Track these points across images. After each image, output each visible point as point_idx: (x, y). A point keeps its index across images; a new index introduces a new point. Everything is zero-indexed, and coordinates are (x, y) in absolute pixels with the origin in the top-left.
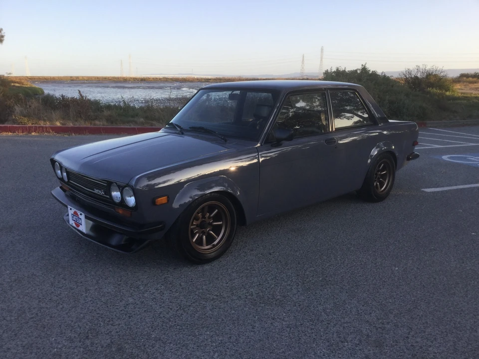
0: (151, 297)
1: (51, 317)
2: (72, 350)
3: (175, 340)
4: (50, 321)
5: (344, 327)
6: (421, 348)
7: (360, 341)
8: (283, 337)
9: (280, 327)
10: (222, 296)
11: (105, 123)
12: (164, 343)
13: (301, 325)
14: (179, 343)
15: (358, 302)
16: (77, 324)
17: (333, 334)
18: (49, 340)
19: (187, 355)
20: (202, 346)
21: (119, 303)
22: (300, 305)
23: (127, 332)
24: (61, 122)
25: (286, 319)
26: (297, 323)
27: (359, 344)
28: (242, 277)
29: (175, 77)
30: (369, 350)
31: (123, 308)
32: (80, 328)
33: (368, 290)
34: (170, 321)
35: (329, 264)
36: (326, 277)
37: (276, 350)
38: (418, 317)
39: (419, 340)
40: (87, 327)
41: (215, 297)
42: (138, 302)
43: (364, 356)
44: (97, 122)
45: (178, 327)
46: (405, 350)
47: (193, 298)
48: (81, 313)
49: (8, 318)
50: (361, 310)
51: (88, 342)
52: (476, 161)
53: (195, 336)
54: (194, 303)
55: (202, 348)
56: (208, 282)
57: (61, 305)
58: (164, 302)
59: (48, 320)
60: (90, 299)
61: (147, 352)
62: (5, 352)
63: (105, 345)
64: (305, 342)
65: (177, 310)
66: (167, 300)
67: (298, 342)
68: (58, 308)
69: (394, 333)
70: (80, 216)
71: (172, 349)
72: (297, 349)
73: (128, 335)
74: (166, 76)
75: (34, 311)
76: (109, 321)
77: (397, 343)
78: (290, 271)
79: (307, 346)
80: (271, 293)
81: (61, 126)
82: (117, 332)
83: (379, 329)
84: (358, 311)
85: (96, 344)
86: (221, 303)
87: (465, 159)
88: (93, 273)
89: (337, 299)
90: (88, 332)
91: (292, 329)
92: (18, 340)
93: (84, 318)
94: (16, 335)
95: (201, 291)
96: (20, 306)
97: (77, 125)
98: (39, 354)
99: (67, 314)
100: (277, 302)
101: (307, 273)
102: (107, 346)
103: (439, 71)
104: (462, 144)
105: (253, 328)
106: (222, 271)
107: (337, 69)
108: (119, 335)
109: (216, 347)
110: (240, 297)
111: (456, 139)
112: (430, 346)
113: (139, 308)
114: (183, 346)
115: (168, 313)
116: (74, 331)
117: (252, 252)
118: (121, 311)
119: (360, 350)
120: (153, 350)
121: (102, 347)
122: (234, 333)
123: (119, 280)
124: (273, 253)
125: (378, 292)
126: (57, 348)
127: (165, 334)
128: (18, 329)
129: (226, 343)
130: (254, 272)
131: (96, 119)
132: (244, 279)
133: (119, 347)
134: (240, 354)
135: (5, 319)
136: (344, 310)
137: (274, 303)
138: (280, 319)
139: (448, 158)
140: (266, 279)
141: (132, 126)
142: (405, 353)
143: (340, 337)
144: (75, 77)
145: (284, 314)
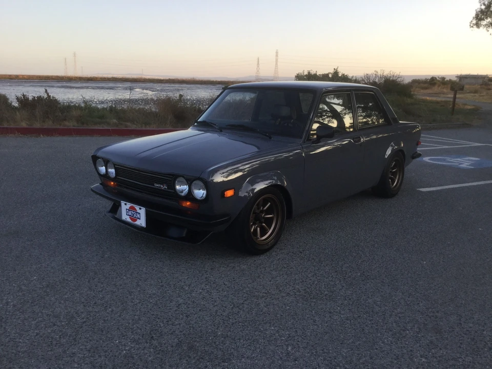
0: (201, 297)
1: (105, 320)
2: (143, 351)
3: (243, 336)
4: (105, 324)
5: (400, 317)
6: (476, 332)
7: (420, 329)
8: (347, 329)
9: (339, 320)
10: (270, 293)
11: (75, 124)
12: (234, 339)
13: (359, 317)
14: (248, 339)
15: (403, 294)
16: (135, 326)
17: (392, 324)
18: (113, 343)
19: (261, 349)
20: (272, 340)
21: (169, 304)
22: (350, 299)
23: (191, 331)
24: (27, 122)
25: (342, 312)
26: (355, 316)
27: (419, 332)
28: (283, 274)
29: (124, 77)
30: (432, 337)
31: (176, 308)
32: (141, 329)
33: (408, 283)
34: (230, 319)
35: (360, 261)
36: (364, 272)
37: (345, 341)
38: (462, 305)
39: (471, 325)
40: (148, 328)
41: (264, 295)
42: (189, 302)
43: (428, 341)
44: (67, 123)
45: (240, 324)
46: (463, 335)
47: (242, 296)
48: (135, 315)
49: (59, 324)
50: (409, 301)
51: (155, 342)
52: (455, 163)
53: (261, 331)
54: (246, 301)
55: (273, 342)
56: (251, 281)
57: (110, 308)
58: (215, 301)
59: (102, 323)
60: (138, 301)
61: (220, 349)
62: (72, 357)
63: (174, 345)
64: (369, 332)
65: (232, 308)
66: (218, 299)
67: (363, 333)
68: (108, 311)
69: (447, 321)
70: (139, 211)
71: (244, 345)
72: (364, 339)
73: (193, 334)
74: (115, 76)
75: (83, 316)
76: (168, 321)
77: (453, 329)
78: (327, 268)
79: (373, 336)
80: (317, 289)
81: (27, 127)
82: (181, 332)
83: (432, 318)
84: (406, 302)
85: (165, 344)
86: (273, 300)
87: (444, 160)
88: (128, 276)
89: (382, 292)
90: (150, 333)
91: (352, 321)
92: (80, 345)
93: (139, 319)
94: (75, 340)
95: (248, 289)
96: (66, 311)
97: (46, 126)
98: (109, 357)
99: (120, 316)
100: (327, 297)
101: (344, 269)
102: (176, 345)
103: (396, 76)
104: (436, 147)
105: (314, 322)
106: (260, 270)
107: (309, 73)
108: (184, 334)
109: (287, 341)
110: (288, 293)
111: (429, 142)
112: (484, 330)
113: (193, 308)
114: (254, 341)
115: (224, 311)
116: (136, 333)
117: (282, 251)
118: (176, 311)
119: (423, 336)
120: (225, 346)
121: (172, 347)
122: (298, 327)
123: (160, 282)
124: (303, 251)
125: (417, 284)
126: (125, 350)
127: (230, 331)
128: (74, 333)
129: (295, 336)
130: (292, 270)
131: (65, 120)
132: (286, 276)
133: (190, 345)
134: (313, 346)
135: (54, 325)
136: (393, 301)
137: (324, 298)
138: (337, 312)
139: (429, 159)
140: (307, 276)
141: (106, 128)
142: (464, 337)
143: (400, 326)
144: (14, 75)
145: (339, 308)
